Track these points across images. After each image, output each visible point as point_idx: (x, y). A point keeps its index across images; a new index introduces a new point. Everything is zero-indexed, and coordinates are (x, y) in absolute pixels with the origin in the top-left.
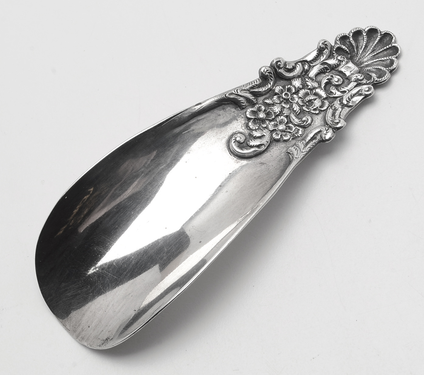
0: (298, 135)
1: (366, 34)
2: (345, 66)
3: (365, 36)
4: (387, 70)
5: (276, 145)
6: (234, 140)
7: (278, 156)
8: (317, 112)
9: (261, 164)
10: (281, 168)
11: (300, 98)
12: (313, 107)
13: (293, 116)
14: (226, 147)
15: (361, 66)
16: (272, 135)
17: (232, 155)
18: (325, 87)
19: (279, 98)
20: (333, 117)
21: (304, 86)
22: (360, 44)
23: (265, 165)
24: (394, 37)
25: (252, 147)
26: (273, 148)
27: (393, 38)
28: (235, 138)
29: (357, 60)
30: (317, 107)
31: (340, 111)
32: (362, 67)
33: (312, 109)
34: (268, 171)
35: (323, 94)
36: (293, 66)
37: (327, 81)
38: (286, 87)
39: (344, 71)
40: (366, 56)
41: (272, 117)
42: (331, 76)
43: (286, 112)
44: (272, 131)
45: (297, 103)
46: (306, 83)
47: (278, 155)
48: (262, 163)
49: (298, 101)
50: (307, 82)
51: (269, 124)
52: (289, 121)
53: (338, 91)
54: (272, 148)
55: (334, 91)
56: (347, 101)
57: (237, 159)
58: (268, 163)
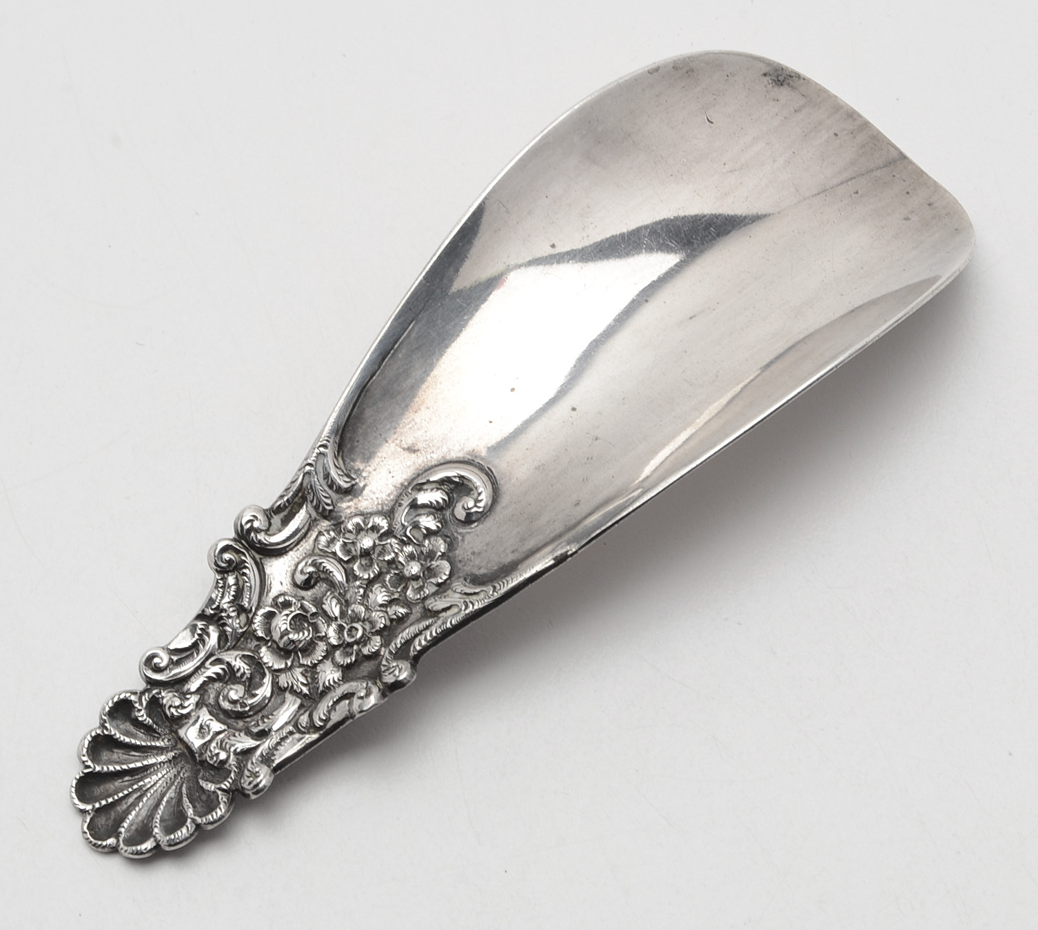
0: (329, 534)
1: (153, 830)
2: (208, 738)
3: (156, 826)
4: (107, 729)
5: (382, 504)
6: (481, 501)
7: (375, 470)
8: (281, 600)
9: (416, 448)
10: (364, 427)
11: (321, 639)
12: (292, 612)
13: (339, 576)
14: (500, 486)
15: (175, 754)
16: (390, 525)
17: (487, 469)
18: (262, 676)
19: (372, 623)
20: (241, 583)
21: (312, 671)
22: (173, 809)
23: (406, 446)
24: (86, 830)
26: (389, 495)
27: (88, 828)
28: (478, 505)
29: (184, 770)
30: (281, 612)
31: (223, 601)
32: (171, 751)
33: (293, 609)
35: (266, 656)
37: (257, 692)
38: (354, 658)
39: (211, 720)
40: (160, 782)
41: (391, 577)
44: (389, 533)
45: (330, 619)
46: (307, 679)
47: (374, 473)
48: (414, 451)
49: (328, 626)
50: (305, 682)
51: (397, 554)
52: (346, 565)
53: (229, 664)
54: (392, 497)
55: (239, 664)
56: (208, 635)
57: (473, 460)
58: (399, 449)
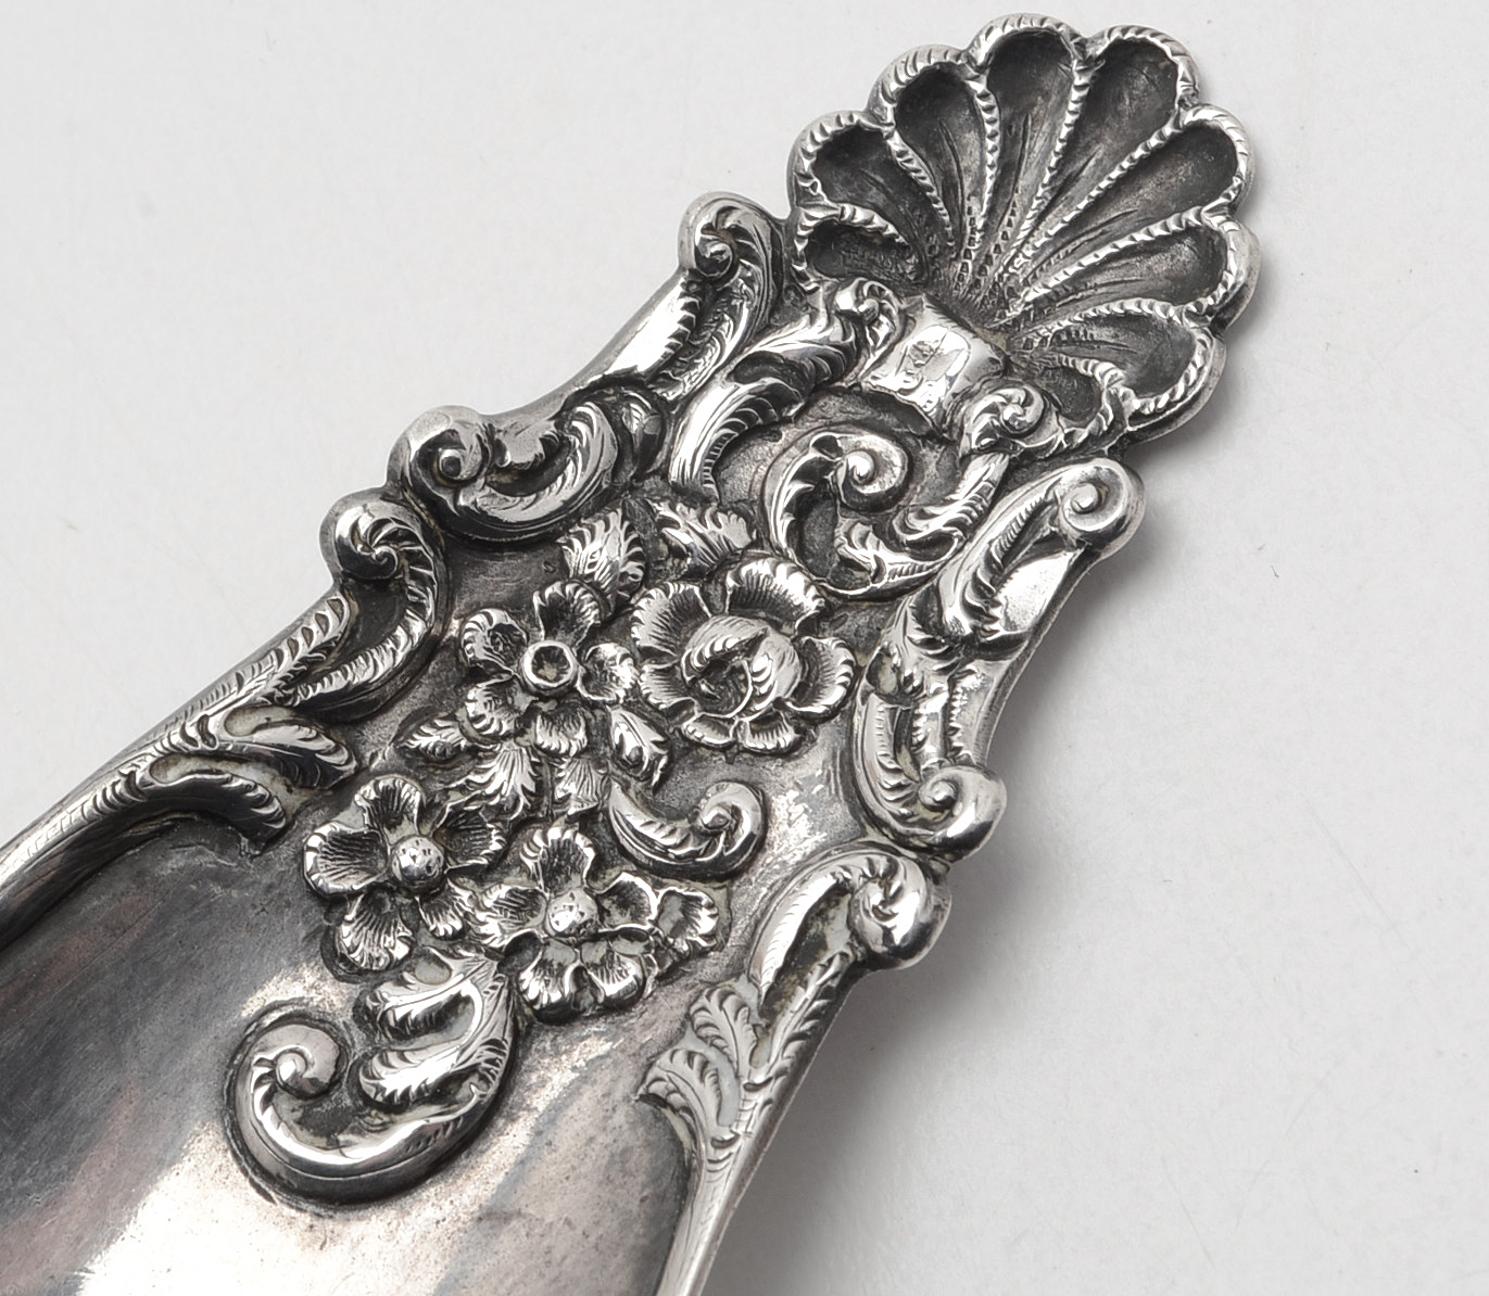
0: (693, 944)
1: (989, 86)
2: (900, 348)
3: (983, 96)
4: (1190, 315)
5: (558, 1054)
6: (259, 1083)
7: (591, 1139)
8: (787, 737)
9: (486, 1224)
10: (631, 1241)
11: (648, 654)
12: (746, 711)
13: (628, 813)
14: (224, 1144)
15: (1002, 316)
16: (515, 990)
17: (273, 1194)
18: (795, 532)
19: (501, 694)
20: (905, 757)
21: (654, 556)
22: (963, 165)
23: (514, 1223)
24: (1176, 59)
25: (396, 1106)
27: (1174, 66)
28: (267, 1070)
29: (968, 278)
30: (779, 703)
31: (943, 698)
32: (1016, 321)
33: (747, 720)
34: (551, 1273)
35: (795, 587)
36: (545, 441)
37: (799, 486)
38: (536, 600)
39: (907, 392)
40: (1022, 235)
41: (486, 845)
42: (819, 445)
43: (573, 787)
44: (509, 958)
45: (636, 702)
46: (663, 537)
47: (591, 1132)
48: (489, 1215)
49: (635, 686)
50: (668, 531)
51: (479, 906)
52: (611, 853)
53: (895, 545)
54: (534, 1078)
55: (868, 552)
56: (971, 610)
57: (319, 1215)
58: (531, 1210)
